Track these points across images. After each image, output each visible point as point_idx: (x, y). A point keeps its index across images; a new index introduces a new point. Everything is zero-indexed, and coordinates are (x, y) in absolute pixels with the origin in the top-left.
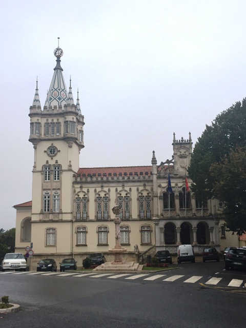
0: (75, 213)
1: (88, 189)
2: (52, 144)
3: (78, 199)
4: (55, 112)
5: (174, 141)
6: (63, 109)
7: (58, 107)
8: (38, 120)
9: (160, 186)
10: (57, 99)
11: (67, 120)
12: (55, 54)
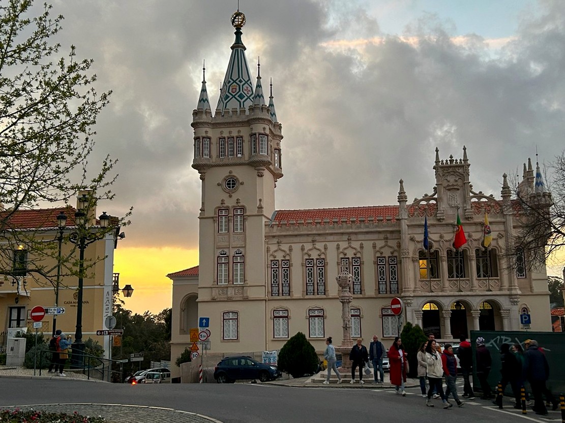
0: (270, 285)
1: (290, 246)
2: (230, 172)
3: (275, 262)
4: (235, 119)
5: (437, 162)
6: (247, 113)
7: (238, 110)
8: (206, 132)
9: (412, 239)
10: (236, 96)
11: (253, 132)
12: (233, 22)
